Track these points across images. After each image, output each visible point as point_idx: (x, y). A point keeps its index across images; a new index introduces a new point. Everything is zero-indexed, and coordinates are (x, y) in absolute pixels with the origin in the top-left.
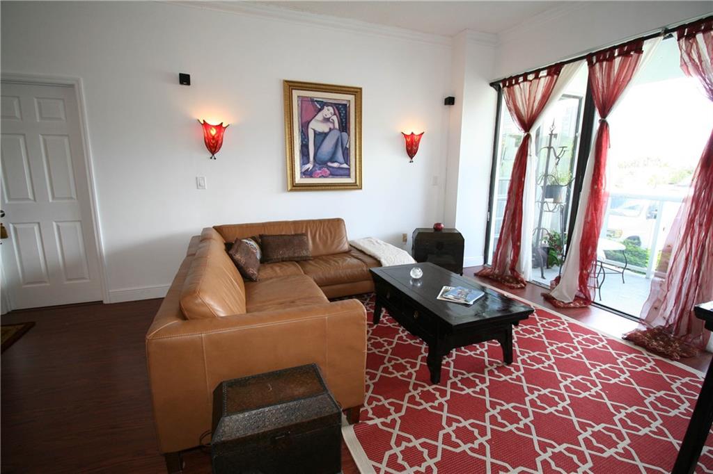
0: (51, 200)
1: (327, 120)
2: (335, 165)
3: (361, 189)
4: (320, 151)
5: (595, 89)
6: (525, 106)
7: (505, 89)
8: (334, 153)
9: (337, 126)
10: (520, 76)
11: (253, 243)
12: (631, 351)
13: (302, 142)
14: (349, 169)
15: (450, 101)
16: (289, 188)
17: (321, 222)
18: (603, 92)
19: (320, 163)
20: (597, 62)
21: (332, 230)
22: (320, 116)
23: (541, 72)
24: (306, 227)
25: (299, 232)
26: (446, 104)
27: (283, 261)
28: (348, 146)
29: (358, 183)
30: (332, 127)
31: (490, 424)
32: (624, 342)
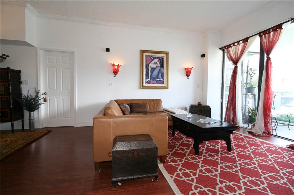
0: (62, 90)
1: (155, 63)
2: (158, 79)
3: (168, 88)
4: (153, 74)
5: (263, 45)
6: (234, 55)
7: (226, 50)
8: (158, 75)
9: (159, 65)
10: (232, 44)
11: (127, 106)
12: (290, 151)
13: (146, 71)
14: (164, 81)
15: (203, 56)
16: (141, 88)
17: (152, 100)
18: (267, 46)
19: (153, 79)
20: (263, 35)
21: (157, 103)
22: (153, 62)
23: (240, 42)
24: (147, 101)
25: (144, 103)
26: (201, 57)
27: (138, 113)
28: (163, 73)
29: (167, 86)
30: (157, 66)
31: (220, 168)
32: (287, 148)
